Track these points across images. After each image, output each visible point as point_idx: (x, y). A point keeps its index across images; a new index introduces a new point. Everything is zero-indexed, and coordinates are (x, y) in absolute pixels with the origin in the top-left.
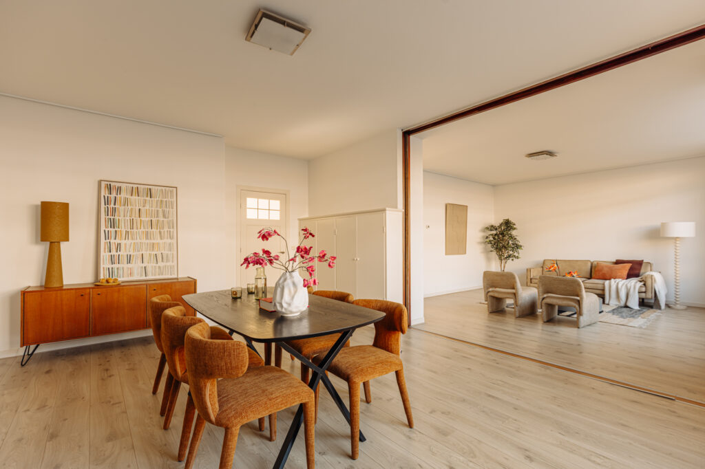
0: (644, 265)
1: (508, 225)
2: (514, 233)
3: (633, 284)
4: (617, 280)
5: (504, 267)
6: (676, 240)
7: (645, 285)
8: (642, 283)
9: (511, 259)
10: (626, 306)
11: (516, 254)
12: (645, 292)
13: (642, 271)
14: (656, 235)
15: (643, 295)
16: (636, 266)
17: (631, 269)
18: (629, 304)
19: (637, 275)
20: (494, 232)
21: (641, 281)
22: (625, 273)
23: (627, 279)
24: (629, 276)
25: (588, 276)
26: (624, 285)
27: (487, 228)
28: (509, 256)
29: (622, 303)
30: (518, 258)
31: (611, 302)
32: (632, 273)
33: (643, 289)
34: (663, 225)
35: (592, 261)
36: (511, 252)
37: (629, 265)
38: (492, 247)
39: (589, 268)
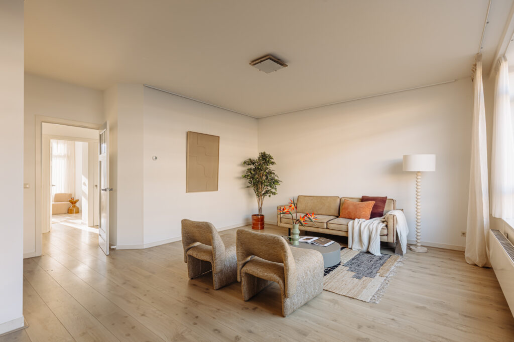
0: (387, 201)
1: (265, 159)
2: (271, 167)
3: (375, 225)
4: (362, 220)
5: (262, 204)
6: (418, 175)
7: (387, 226)
8: (384, 224)
9: (268, 195)
10: (368, 252)
11: (273, 190)
12: (387, 235)
13: (385, 209)
14: (398, 169)
15: (385, 239)
16: (380, 204)
17: (375, 207)
18: (371, 250)
19: (381, 215)
20: (253, 167)
21: (383, 222)
22: (369, 212)
23: (370, 218)
24: (373, 215)
25: (336, 214)
26: (367, 226)
27: (245, 163)
28: (267, 192)
29: (365, 249)
30: (274, 194)
31: (354, 246)
32: (376, 211)
33: (385, 232)
34: (406, 157)
35: (340, 197)
36: (269, 188)
37: (372, 203)
38: (250, 182)
39: (338, 204)
